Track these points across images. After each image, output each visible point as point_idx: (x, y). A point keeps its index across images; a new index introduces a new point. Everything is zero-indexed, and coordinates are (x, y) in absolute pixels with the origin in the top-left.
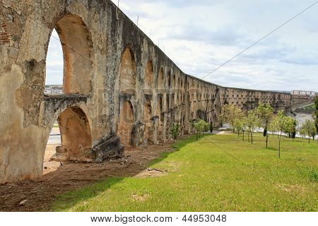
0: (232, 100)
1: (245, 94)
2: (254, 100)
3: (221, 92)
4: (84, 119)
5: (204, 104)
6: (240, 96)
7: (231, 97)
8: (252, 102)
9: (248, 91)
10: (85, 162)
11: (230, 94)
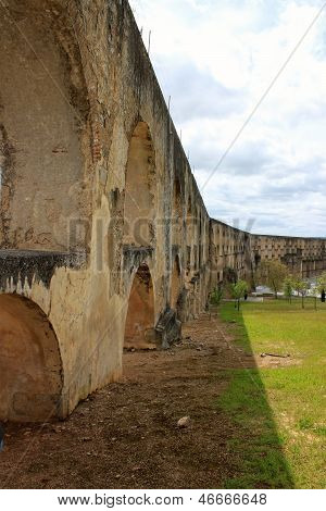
0: (266, 253)
1: (282, 243)
2: (295, 252)
3: (252, 242)
4: (147, 284)
5: (231, 259)
6: (276, 247)
7: (263, 247)
8: (293, 255)
9: (288, 239)
10: (147, 350)
11: (263, 244)
